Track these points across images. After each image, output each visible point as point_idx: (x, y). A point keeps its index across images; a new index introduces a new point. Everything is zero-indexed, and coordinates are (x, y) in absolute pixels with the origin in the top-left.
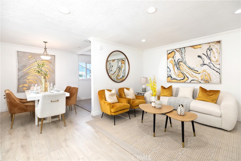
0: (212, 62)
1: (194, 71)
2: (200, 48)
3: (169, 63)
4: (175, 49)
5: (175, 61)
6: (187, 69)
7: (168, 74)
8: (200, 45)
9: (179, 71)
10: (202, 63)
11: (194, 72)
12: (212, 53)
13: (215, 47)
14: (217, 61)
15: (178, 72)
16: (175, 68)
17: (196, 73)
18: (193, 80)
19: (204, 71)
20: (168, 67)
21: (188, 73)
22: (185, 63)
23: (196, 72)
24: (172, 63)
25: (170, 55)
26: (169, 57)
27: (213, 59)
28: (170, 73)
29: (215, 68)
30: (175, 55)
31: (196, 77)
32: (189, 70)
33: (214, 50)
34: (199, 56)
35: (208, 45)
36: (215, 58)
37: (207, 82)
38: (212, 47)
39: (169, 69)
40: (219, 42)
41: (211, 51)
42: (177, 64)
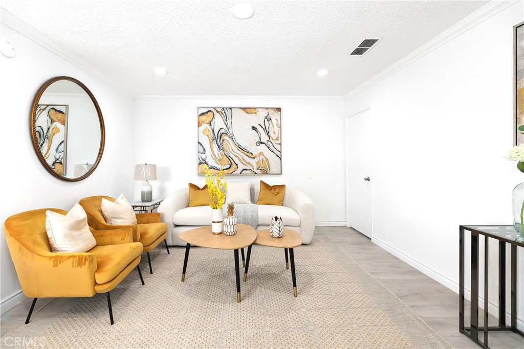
0: (271, 140)
1: (246, 153)
2: (255, 114)
3: (201, 134)
4: (214, 108)
5: (213, 131)
6: (235, 149)
7: (200, 158)
8: (255, 108)
9: (221, 151)
10: (258, 140)
11: (247, 155)
12: (271, 125)
13: (274, 116)
14: (277, 139)
15: (219, 153)
16: (214, 145)
17: (250, 157)
18: (246, 169)
19: (261, 154)
20: (199, 143)
21: (237, 156)
22: (232, 138)
23: (250, 155)
24: (208, 135)
25: (203, 118)
26: (203, 122)
27: (272, 134)
28: (204, 156)
29: (275, 151)
30: (214, 119)
31: (249, 163)
32: (238, 152)
33: (274, 121)
34: (254, 128)
35: (266, 111)
36: (275, 133)
37: (265, 172)
38: (271, 116)
39: (202, 146)
40: (279, 109)
41: (270, 122)
42: (218, 138)
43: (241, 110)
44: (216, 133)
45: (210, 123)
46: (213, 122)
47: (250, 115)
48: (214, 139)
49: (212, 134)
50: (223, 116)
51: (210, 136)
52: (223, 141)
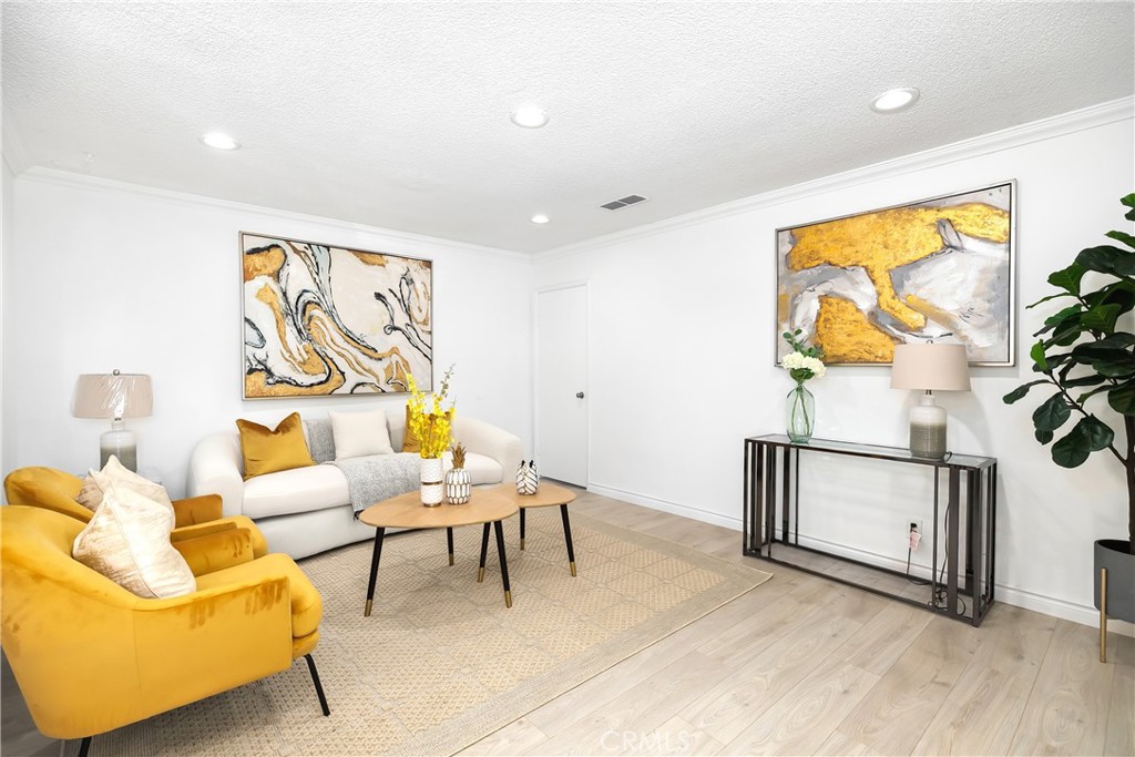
0: (414, 324)
1: (363, 348)
2: (381, 268)
3: (252, 300)
4: (288, 241)
5: (285, 294)
6: (339, 340)
7: (251, 357)
8: (381, 254)
9: (304, 343)
10: (387, 321)
11: (364, 354)
12: (413, 294)
13: (419, 276)
14: (425, 323)
15: (301, 347)
16: (288, 329)
17: (371, 358)
18: (362, 384)
19: (394, 351)
20: (247, 320)
21: (343, 356)
22: (331, 314)
23: (371, 353)
24: (271, 304)
25: (257, 260)
27: (415, 312)
28: (260, 354)
29: (421, 345)
30: (286, 267)
31: (369, 371)
32: (345, 345)
33: (418, 285)
34: (379, 296)
35: (404, 264)
36: (421, 311)
37: (402, 389)
38: (413, 275)
39: (257, 329)
40: (428, 264)
41: (411, 287)
43: (351, 254)
44: (292, 301)
45: (276, 276)
46: (283, 274)
47: (370, 267)
48: (287, 314)
49: (282, 302)
50: (309, 263)
51: (276, 306)
52: (310, 319)
